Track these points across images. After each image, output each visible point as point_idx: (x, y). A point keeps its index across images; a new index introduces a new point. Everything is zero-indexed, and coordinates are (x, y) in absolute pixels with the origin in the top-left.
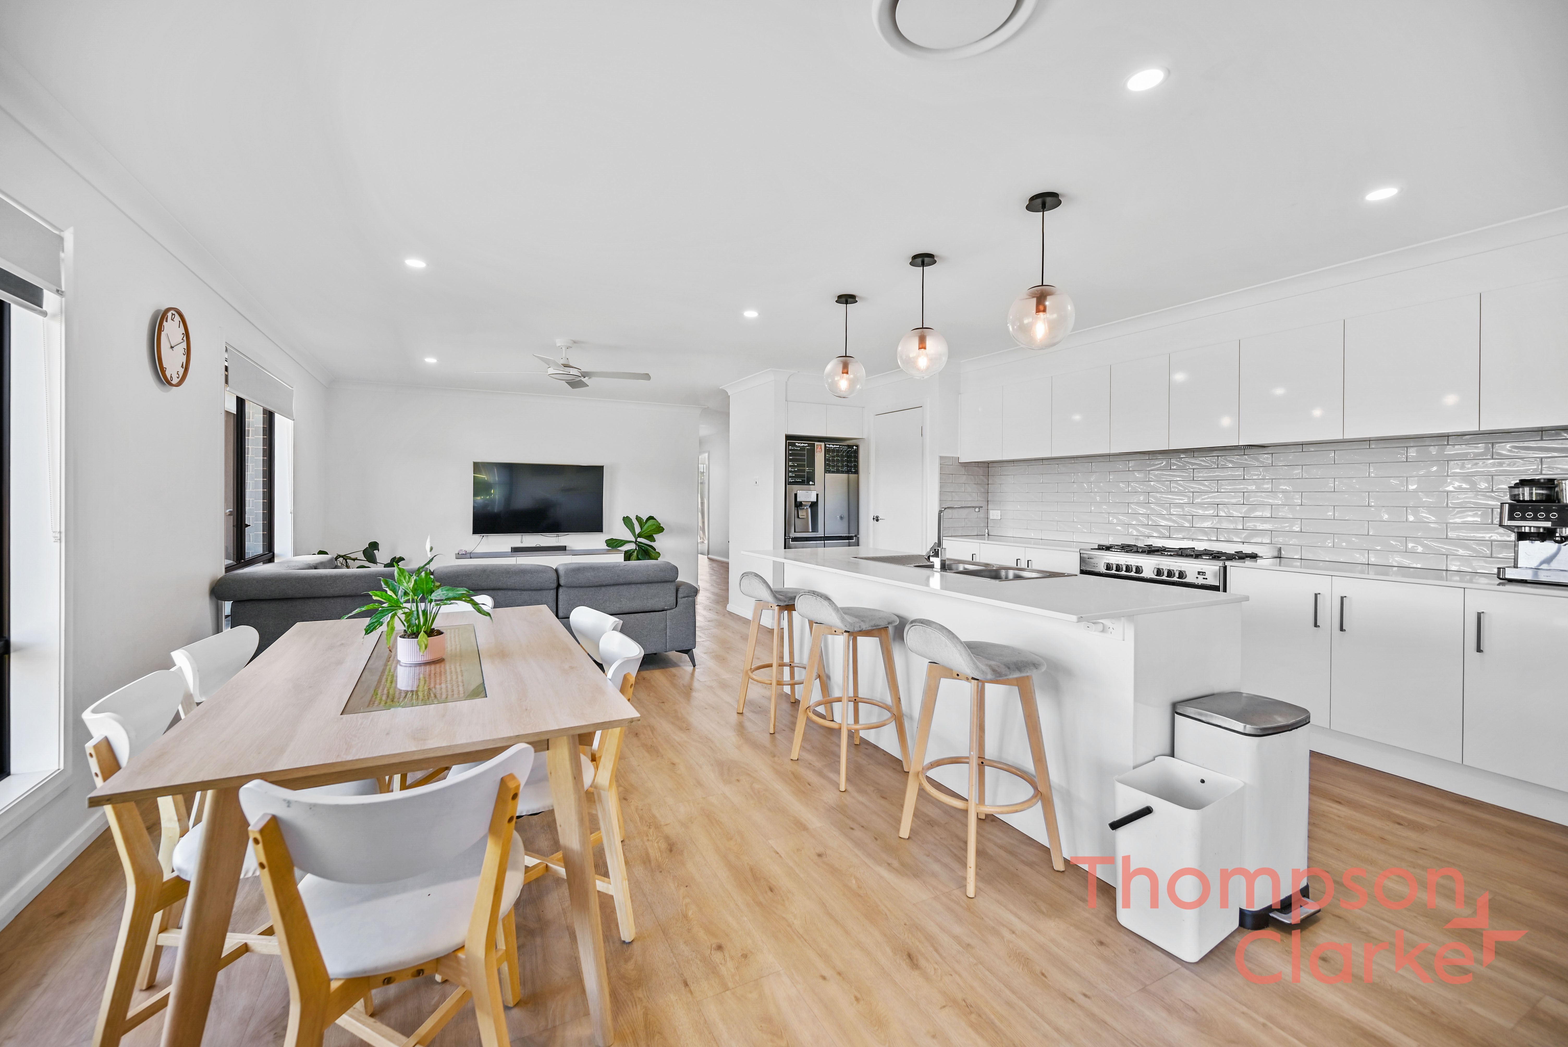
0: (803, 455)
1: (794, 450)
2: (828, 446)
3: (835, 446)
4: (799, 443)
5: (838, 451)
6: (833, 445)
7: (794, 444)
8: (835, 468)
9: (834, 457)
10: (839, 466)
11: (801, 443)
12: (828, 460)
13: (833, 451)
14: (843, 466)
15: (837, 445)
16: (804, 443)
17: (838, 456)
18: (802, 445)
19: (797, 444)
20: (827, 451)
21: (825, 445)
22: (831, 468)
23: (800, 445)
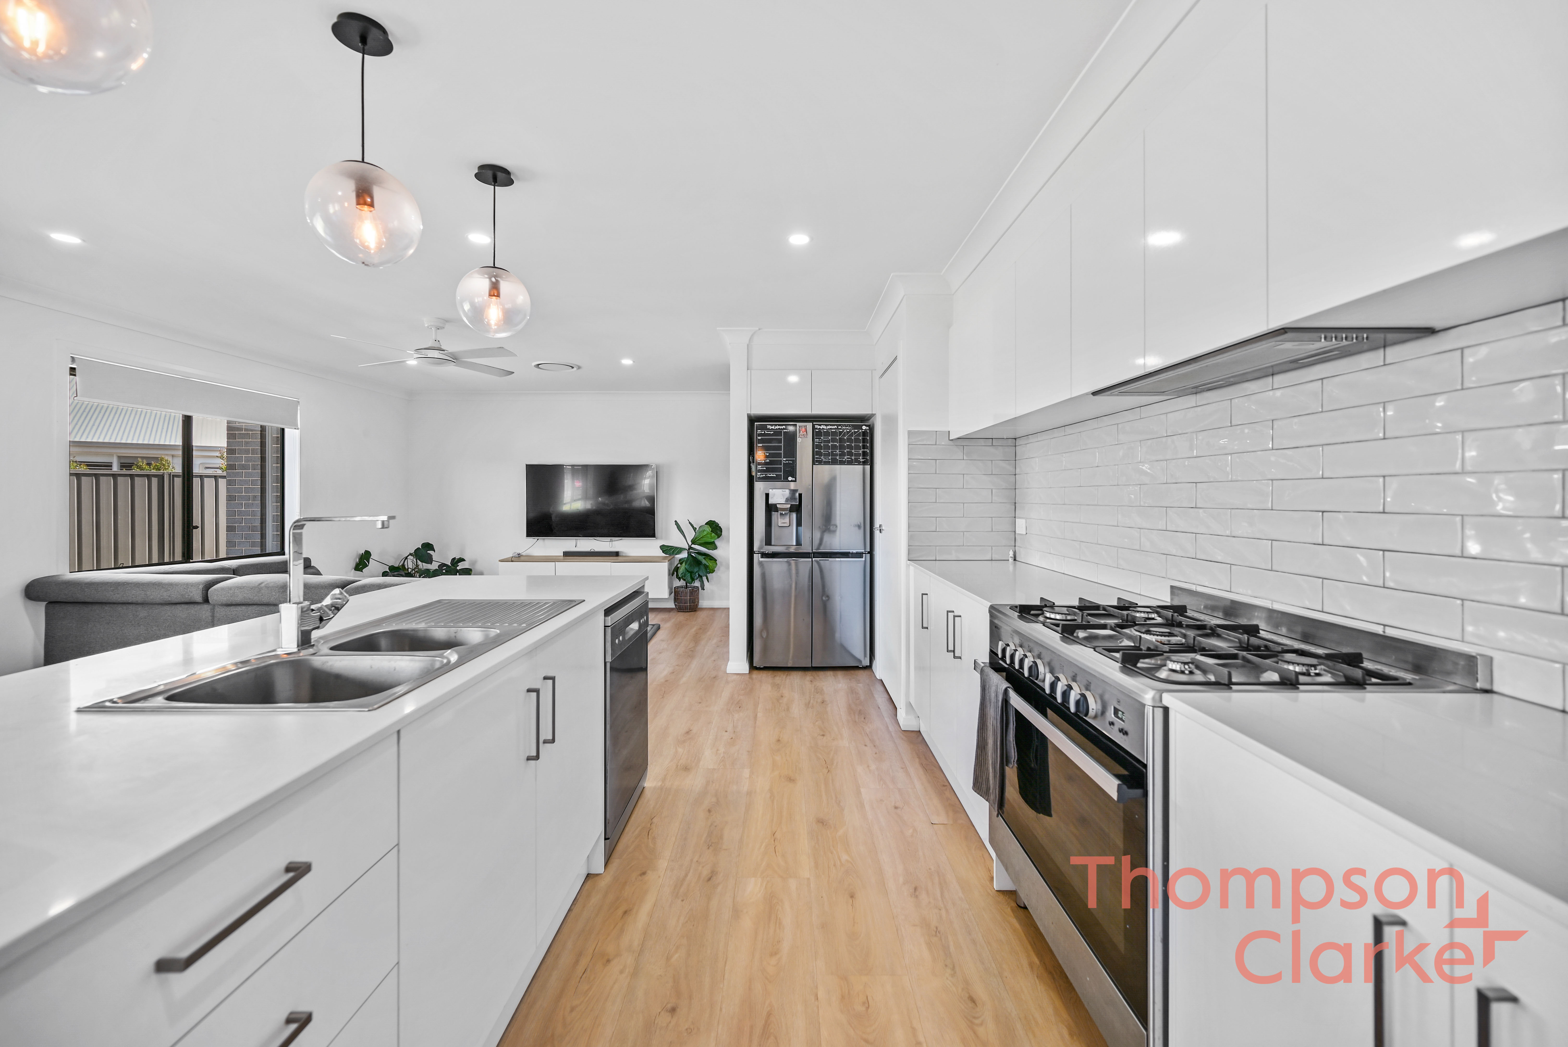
0: (779, 441)
1: (765, 435)
2: (819, 427)
3: (829, 427)
4: (772, 425)
5: (834, 434)
6: (826, 425)
7: (764, 428)
8: (830, 458)
9: (828, 441)
10: (836, 455)
11: (776, 425)
12: (819, 447)
13: (827, 433)
14: (842, 455)
15: (834, 425)
16: (779, 425)
17: (833, 440)
18: (777, 427)
19: (769, 427)
20: (816, 434)
21: (813, 426)
22: (822, 457)
23: (773, 427)
